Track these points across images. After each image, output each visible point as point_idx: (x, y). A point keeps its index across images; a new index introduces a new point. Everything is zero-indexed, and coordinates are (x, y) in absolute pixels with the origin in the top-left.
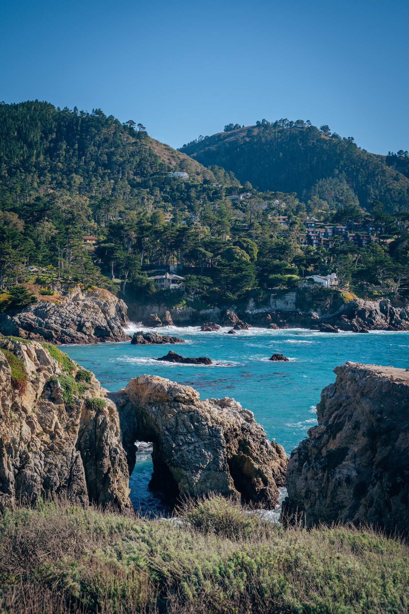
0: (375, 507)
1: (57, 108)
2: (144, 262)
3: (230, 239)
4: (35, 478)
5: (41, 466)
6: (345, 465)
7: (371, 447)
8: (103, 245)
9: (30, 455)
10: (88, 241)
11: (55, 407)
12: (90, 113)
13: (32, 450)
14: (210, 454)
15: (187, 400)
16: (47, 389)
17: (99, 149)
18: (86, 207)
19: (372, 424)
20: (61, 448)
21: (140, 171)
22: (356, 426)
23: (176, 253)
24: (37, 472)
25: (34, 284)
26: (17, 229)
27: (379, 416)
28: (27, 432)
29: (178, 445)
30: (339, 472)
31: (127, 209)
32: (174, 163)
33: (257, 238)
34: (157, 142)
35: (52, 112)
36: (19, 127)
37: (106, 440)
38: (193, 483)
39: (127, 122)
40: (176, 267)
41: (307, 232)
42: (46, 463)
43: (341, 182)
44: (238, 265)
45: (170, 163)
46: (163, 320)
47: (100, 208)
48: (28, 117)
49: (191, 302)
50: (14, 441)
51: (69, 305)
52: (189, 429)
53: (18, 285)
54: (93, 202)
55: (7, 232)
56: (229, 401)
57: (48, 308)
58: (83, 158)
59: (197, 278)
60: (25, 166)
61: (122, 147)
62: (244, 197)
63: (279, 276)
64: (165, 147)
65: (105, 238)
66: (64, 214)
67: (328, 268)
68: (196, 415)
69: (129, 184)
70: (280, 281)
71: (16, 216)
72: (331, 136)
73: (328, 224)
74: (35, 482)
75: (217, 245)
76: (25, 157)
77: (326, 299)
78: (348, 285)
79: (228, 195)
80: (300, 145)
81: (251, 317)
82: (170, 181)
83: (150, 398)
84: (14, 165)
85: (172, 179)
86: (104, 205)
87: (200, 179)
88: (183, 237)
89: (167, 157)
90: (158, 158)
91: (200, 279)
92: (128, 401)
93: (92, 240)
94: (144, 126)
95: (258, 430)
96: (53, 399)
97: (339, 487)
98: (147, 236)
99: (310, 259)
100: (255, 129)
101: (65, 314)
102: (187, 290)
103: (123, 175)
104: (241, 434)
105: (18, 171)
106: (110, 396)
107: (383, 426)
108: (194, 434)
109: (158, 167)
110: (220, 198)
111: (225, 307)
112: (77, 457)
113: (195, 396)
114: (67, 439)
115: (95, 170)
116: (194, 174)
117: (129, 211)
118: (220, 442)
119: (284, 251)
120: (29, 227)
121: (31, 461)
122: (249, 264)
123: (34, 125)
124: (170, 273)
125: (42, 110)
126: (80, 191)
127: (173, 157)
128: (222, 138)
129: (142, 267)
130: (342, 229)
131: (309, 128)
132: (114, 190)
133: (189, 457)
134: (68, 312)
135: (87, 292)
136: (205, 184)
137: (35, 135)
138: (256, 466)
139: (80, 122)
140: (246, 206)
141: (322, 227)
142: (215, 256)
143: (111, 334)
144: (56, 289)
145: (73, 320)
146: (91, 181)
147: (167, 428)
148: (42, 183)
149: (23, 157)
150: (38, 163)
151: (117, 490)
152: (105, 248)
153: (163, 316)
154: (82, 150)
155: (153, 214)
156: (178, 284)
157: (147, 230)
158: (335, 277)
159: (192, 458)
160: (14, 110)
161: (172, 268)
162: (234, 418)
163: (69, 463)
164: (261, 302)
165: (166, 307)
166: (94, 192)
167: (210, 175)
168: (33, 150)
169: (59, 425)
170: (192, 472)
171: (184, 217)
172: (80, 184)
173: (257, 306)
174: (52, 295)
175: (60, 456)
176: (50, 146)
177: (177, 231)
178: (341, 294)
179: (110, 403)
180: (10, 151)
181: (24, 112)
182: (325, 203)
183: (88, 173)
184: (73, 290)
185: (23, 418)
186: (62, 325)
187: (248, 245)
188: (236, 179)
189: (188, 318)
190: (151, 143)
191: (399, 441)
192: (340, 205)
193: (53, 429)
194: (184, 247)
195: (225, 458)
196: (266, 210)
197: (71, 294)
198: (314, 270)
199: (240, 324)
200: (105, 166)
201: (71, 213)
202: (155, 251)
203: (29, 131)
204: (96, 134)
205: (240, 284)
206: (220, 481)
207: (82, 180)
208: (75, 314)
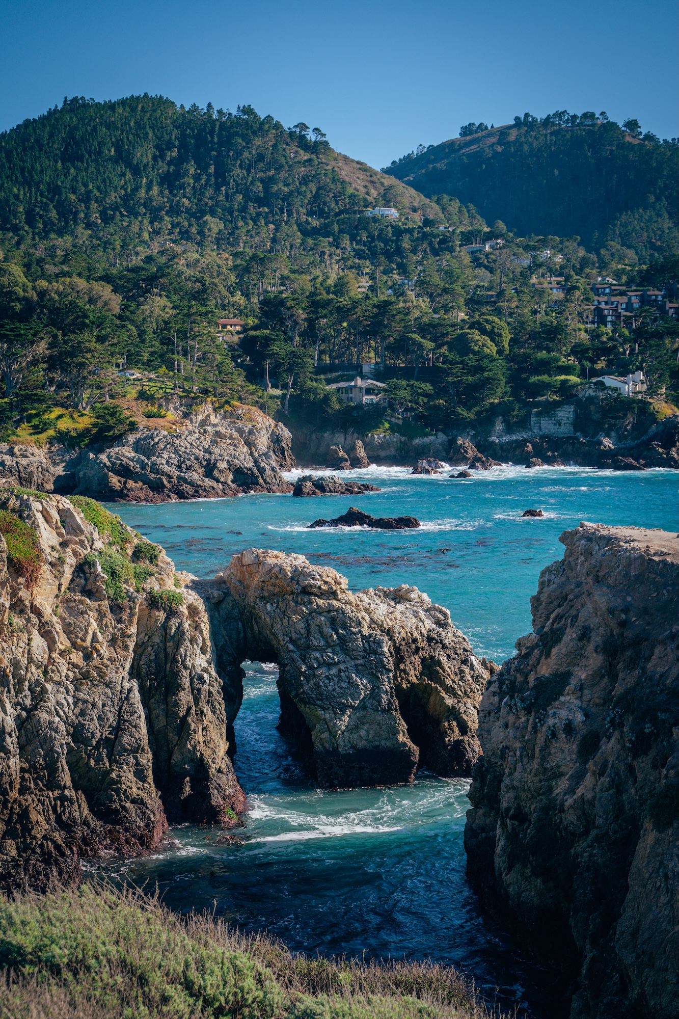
0: (610, 776)
1: (179, 106)
2: (320, 359)
3: (466, 318)
4: (55, 726)
5: (69, 705)
6: (564, 703)
7: (609, 672)
8: (252, 333)
9: (49, 686)
10: (229, 327)
11: (92, 606)
12: (234, 112)
13: (51, 679)
14: (365, 681)
15: (325, 591)
16: (79, 577)
17: (249, 172)
18: (224, 270)
19: (612, 632)
20: (102, 675)
21: (317, 208)
22: (585, 635)
23: (373, 343)
24: (59, 716)
25: (136, 399)
26: (109, 310)
27: (624, 616)
28: (40, 649)
29: (310, 667)
30: (554, 715)
31: (293, 272)
32: (374, 193)
33: (511, 315)
34: (346, 158)
35: (170, 112)
36: (118, 141)
37: (184, 661)
38: (337, 732)
39: (296, 126)
40: (372, 367)
41: (596, 303)
42: (77, 701)
43: (659, 215)
44: (477, 361)
45: (368, 194)
46: (352, 456)
47: (249, 272)
48: (132, 124)
49: (397, 425)
50: (15, 663)
51: (190, 433)
52: (330, 640)
53: (108, 401)
54: (239, 262)
55: (91, 315)
56: (409, 591)
57: (156, 440)
58: (223, 189)
59: (408, 385)
60: (129, 206)
61: (287, 168)
62: (491, 247)
63: (545, 378)
64: (359, 166)
65: (257, 321)
66: (190, 284)
67: (631, 363)
68: (340, 616)
69: (300, 230)
70: (547, 386)
71: (109, 288)
72: (641, 137)
73: (634, 288)
74: (56, 732)
75: (441, 329)
76: (129, 190)
77: (625, 415)
78: (664, 390)
79: (466, 245)
80: (589, 154)
81: (498, 448)
82: (368, 223)
83: (263, 589)
84: (110, 204)
85: (371, 220)
86: (255, 267)
87: (418, 218)
88: (383, 316)
89: (363, 183)
90: (347, 186)
91: (412, 386)
92: (227, 594)
93: (235, 325)
94: (323, 132)
95: (456, 640)
96: (89, 593)
97: (553, 741)
98: (325, 317)
99: (599, 349)
100: (512, 131)
101: (183, 449)
102: (391, 406)
103: (289, 216)
104: (427, 648)
105: (118, 213)
106: (195, 586)
107: (629, 634)
108: (337, 649)
109: (347, 201)
110: (451, 250)
111: (455, 432)
112: (130, 690)
113: (340, 584)
114: (112, 660)
115: (243, 209)
116: (407, 211)
117: (297, 276)
118: (382, 662)
119: (555, 336)
120: (130, 306)
121: (48, 698)
122: (495, 360)
123: (142, 136)
124: (363, 377)
125: (154, 111)
126: (218, 244)
127: (372, 182)
128: (456, 147)
129: (315, 368)
130: (657, 296)
131: (603, 125)
132: (274, 240)
133: (330, 688)
134: (189, 446)
135: (222, 412)
136: (426, 227)
137: (144, 153)
138: (449, 701)
139: (217, 129)
140: (495, 261)
141: (622, 294)
142: (439, 346)
143: (261, 481)
144: (171, 407)
145: (197, 459)
146: (237, 228)
147: (291, 638)
148: (157, 232)
149: (126, 190)
150: (150, 199)
151: (202, 745)
152: (255, 338)
153: (351, 449)
154: (221, 176)
155: (339, 279)
156: (377, 395)
157: (323, 307)
158: (642, 378)
159: (334, 690)
160: (109, 112)
161: (366, 369)
162: (414, 620)
163: (116, 700)
164: (516, 422)
165: (356, 435)
166: (242, 245)
167: (434, 212)
168: (141, 177)
169: (100, 637)
170: (336, 713)
171: (390, 283)
172: (218, 234)
173: (509, 429)
174: (163, 417)
175: (101, 688)
176: (168, 171)
177: (374, 306)
178: (651, 407)
179: (193, 598)
180: (104, 181)
181: (126, 114)
182: (631, 253)
183: (231, 213)
184: (200, 408)
185: (33, 625)
186: (179, 467)
187: (494, 327)
188: (478, 217)
189: (392, 451)
190: (336, 159)
191: (654, 660)
192: (656, 255)
193: (88, 643)
194: (387, 333)
195: (391, 688)
196: (530, 268)
197: (196, 415)
198: (607, 366)
199: (479, 460)
200: (260, 202)
201: (201, 282)
202: (338, 341)
203: (134, 147)
204: (244, 147)
205: (481, 394)
206: (384, 727)
207: (222, 226)
208: (201, 448)
